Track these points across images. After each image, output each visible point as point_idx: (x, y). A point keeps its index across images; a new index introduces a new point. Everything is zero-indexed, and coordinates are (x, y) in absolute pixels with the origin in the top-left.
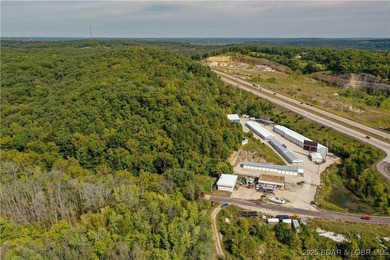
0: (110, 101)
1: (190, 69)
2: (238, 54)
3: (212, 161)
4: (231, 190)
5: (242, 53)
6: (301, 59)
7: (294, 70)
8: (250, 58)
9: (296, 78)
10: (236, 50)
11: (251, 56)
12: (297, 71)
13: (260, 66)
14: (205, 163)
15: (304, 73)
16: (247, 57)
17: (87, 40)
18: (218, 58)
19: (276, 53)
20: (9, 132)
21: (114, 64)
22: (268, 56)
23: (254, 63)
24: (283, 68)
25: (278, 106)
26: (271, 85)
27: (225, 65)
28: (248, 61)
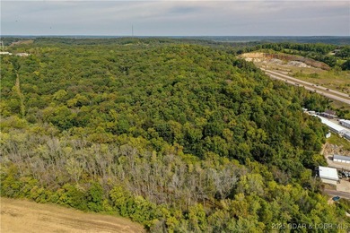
0: (196, 92)
1: (235, 64)
2: (271, 51)
3: (305, 153)
4: (335, 183)
5: (275, 49)
6: (336, 55)
7: (332, 66)
8: (283, 54)
9: (338, 74)
10: (268, 47)
11: (285, 52)
12: (336, 67)
13: (294, 62)
14: (298, 154)
15: (344, 69)
16: (280, 54)
17: (128, 38)
18: (252, 54)
19: (310, 50)
20: (108, 117)
21: (169, 59)
22: (302, 52)
23: (287, 59)
24: (319, 64)
25: (336, 100)
26: (315, 80)
27: (259, 60)
28: (282, 58)
